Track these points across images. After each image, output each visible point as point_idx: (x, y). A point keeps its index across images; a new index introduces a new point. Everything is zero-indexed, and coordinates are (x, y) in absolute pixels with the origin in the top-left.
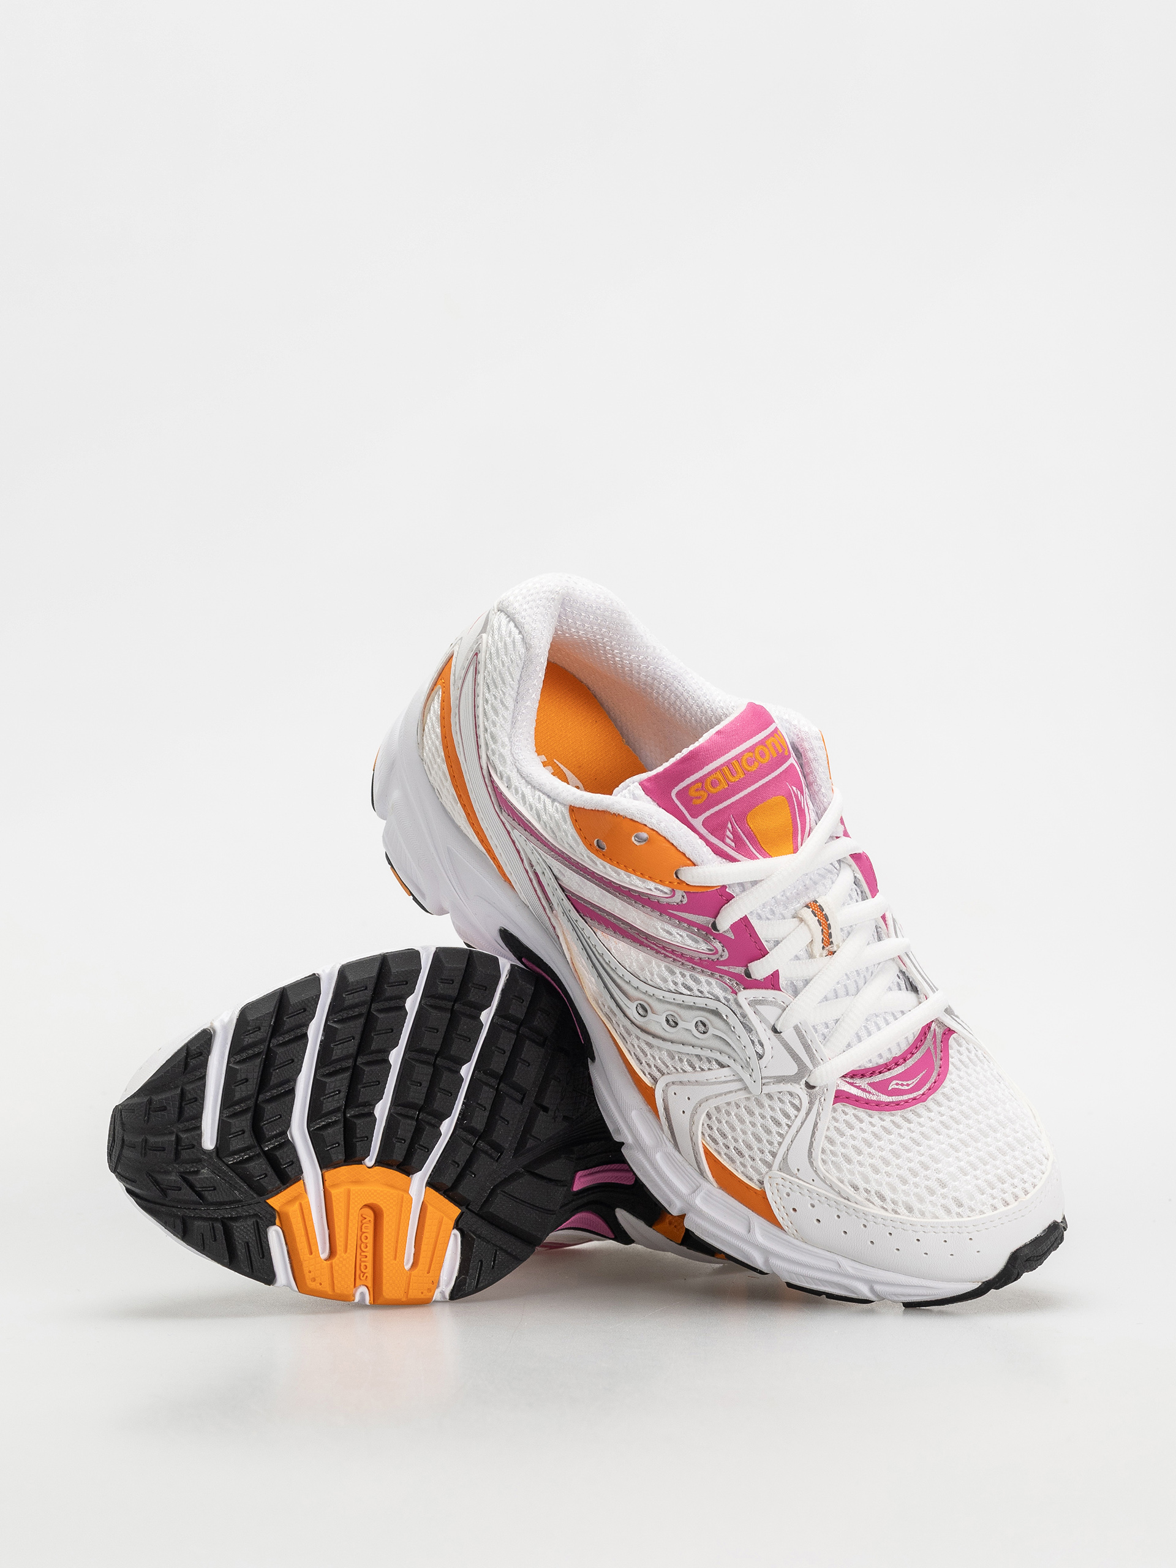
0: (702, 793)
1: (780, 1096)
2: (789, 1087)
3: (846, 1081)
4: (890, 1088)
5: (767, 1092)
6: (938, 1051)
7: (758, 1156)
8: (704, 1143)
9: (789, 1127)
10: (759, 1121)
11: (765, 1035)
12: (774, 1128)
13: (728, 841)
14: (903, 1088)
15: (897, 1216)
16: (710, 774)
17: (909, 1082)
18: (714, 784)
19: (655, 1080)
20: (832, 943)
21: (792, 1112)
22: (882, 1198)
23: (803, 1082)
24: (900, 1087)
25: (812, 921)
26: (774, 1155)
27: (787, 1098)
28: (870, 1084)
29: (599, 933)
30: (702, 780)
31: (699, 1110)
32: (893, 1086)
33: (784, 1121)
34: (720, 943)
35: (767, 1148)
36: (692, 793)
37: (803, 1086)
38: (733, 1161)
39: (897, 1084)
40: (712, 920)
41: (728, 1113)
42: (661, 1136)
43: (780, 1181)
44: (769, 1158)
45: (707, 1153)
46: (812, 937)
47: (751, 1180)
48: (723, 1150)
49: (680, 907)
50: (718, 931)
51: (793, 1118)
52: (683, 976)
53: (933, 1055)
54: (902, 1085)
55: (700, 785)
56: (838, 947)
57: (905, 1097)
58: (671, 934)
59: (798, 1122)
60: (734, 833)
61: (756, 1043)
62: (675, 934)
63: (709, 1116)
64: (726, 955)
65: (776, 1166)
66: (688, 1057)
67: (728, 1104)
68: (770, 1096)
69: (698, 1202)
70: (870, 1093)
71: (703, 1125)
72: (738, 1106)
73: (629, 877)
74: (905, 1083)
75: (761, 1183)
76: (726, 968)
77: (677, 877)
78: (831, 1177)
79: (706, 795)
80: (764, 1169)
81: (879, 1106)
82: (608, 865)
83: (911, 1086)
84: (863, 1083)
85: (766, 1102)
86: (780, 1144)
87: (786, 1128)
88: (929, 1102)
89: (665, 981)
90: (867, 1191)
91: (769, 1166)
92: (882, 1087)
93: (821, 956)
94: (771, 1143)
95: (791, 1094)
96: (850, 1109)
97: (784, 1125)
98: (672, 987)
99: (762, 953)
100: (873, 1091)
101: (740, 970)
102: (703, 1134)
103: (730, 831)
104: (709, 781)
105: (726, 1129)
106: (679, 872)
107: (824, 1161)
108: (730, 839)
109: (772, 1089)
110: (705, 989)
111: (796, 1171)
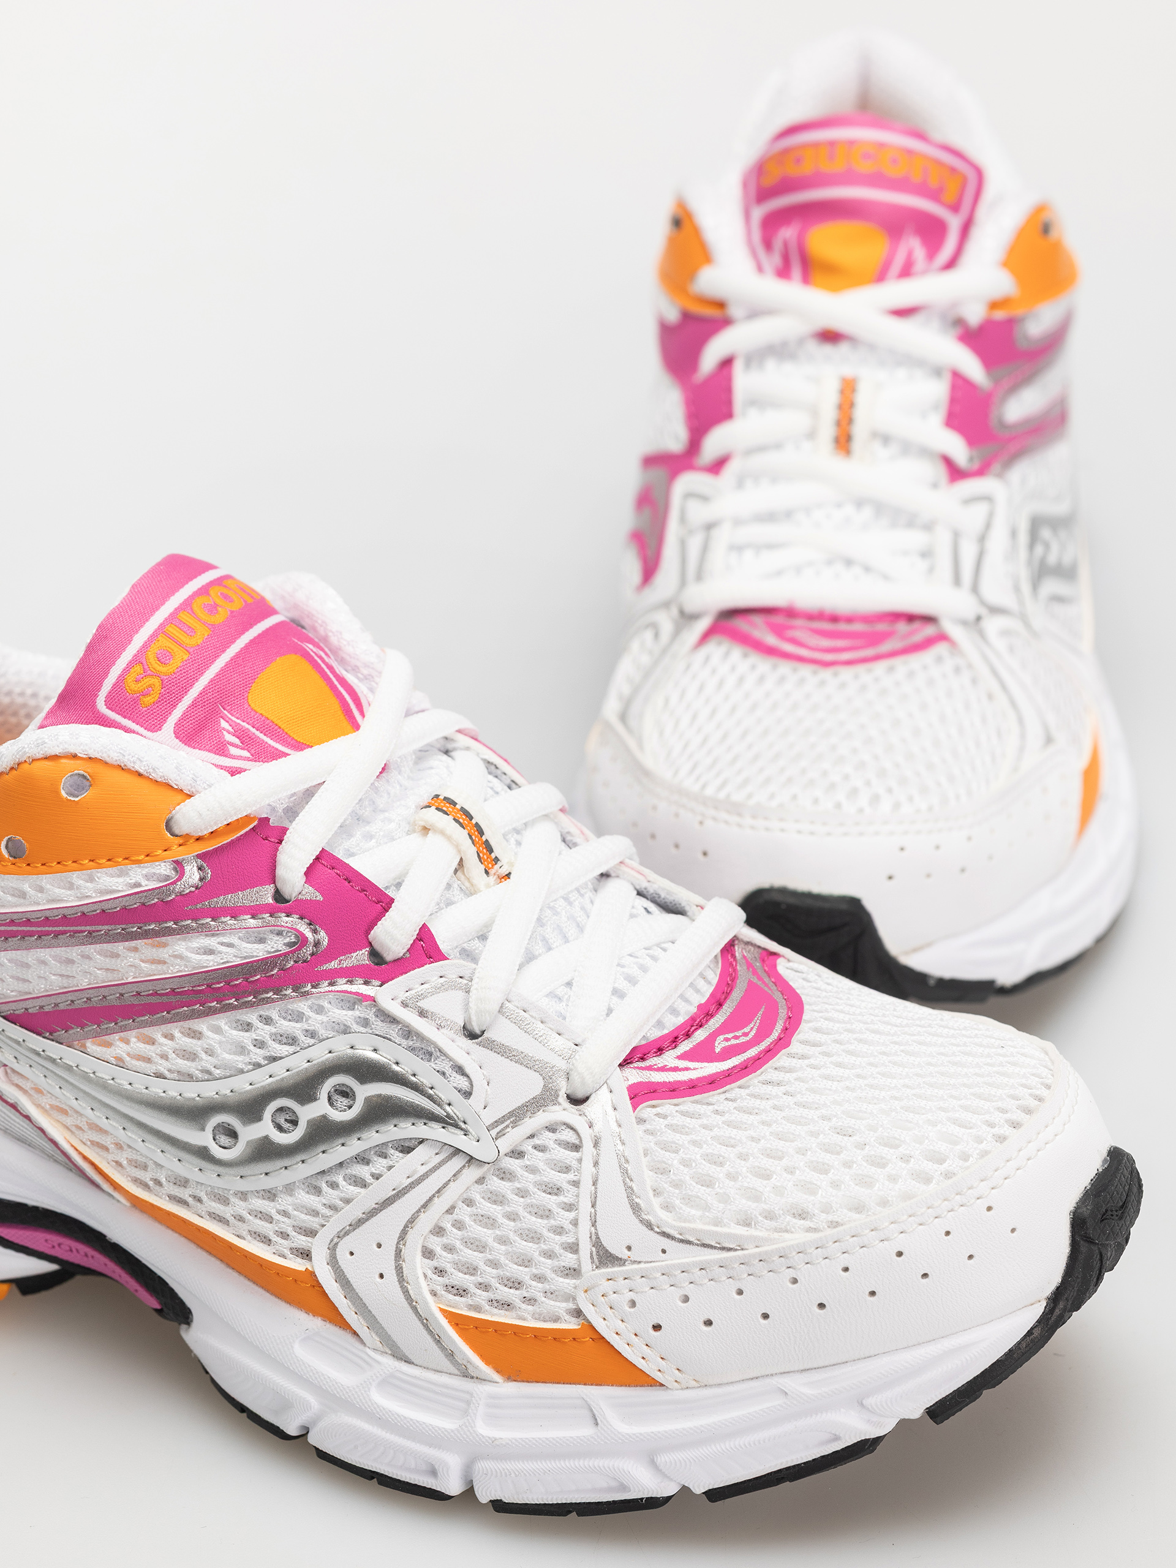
0: (149, 681)
1: (536, 1141)
2: (542, 1118)
3: (638, 1068)
4: (717, 1050)
5: (508, 1150)
6: (767, 980)
7: (546, 1266)
8: (442, 1307)
9: (576, 1184)
10: (518, 1204)
11: (459, 1049)
12: (551, 1201)
13: (233, 751)
14: (738, 1041)
15: (840, 1229)
16: (146, 646)
17: (746, 1030)
18: (164, 657)
19: (306, 1255)
20: (497, 860)
21: (570, 1156)
22: (802, 1215)
23: (562, 1099)
24: (733, 1042)
25: (445, 822)
26: (574, 1248)
27: (547, 1138)
28: (681, 1057)
29: (90, 1046)
30: (137, 660)
31: (405, 1252)
32: (720, 1045)
33: (562, 1179)
34: (301, 918)
35: (555, 1242)
36: (132, 686)
37: (566, 1104)
38: (507, 1305)
39: (727, 1040)
40: (269, 890)
41: (459, 1225)
42: (363, 1355)
43: (607, 1286)
44: (569, 1259)
45: (458, 1322)
46: (459, 851)
47: (557, 1319)
48: (481, 1297)
49: (205, 890)
50: (288, 901)
51: (574, 1164)
52: (268, 1021)
53: (762, 986)
54: (736, 1038)
55: (138, 669)
56: (512, 864)
57: (752, 1052)
58: (211, 952)
59: (588, 1168)
60: (240, 734)
61: (449, 1071)
62: (218, 946)
63: (428, 1253)
64: (323, 937)
65: (587, 1266)
66: (343, 1172)
67: (450, 1211)
68: (517, 1154)
69: (484, 1430)
70: (687, 1069)
71: (425, 1276)
72: (469, 1202)
73: (91, 880)
74: (739, 1033)
75: (578, 1313)
76: (334, 965)
77: (173, 834)
78: (692, 1226)
79: (156, 682)
80: (566, 1284)
81: (713, 1083)
82: (45, 880)
83: (752, 1034)
84: (669, 1058)
85: (513, 1164)
86: (575, 1223)
87: (574, 1189)
88: (795, 1046)
89: (242, 1050)
90: (770, 1216)
91: (573, 1272)
92: (702, 1054)
93: (488, 886)
94: (559, 1231)
95: (552, 1129)
96: (667, 1106)
97: (565, 1186)
98: (258, 1055)
99: (383, 903)
100: (691, 1065)
101: (361, 957)
102: (434, 1294)
103: (229, 732)
104: (151, 656)
105: (470, 1255)
106: (172, 823)
107: (667, 1207)
108: (236, 746)
109: (514, 1136)
110: (316, 1021)
111: (626, 1251)
